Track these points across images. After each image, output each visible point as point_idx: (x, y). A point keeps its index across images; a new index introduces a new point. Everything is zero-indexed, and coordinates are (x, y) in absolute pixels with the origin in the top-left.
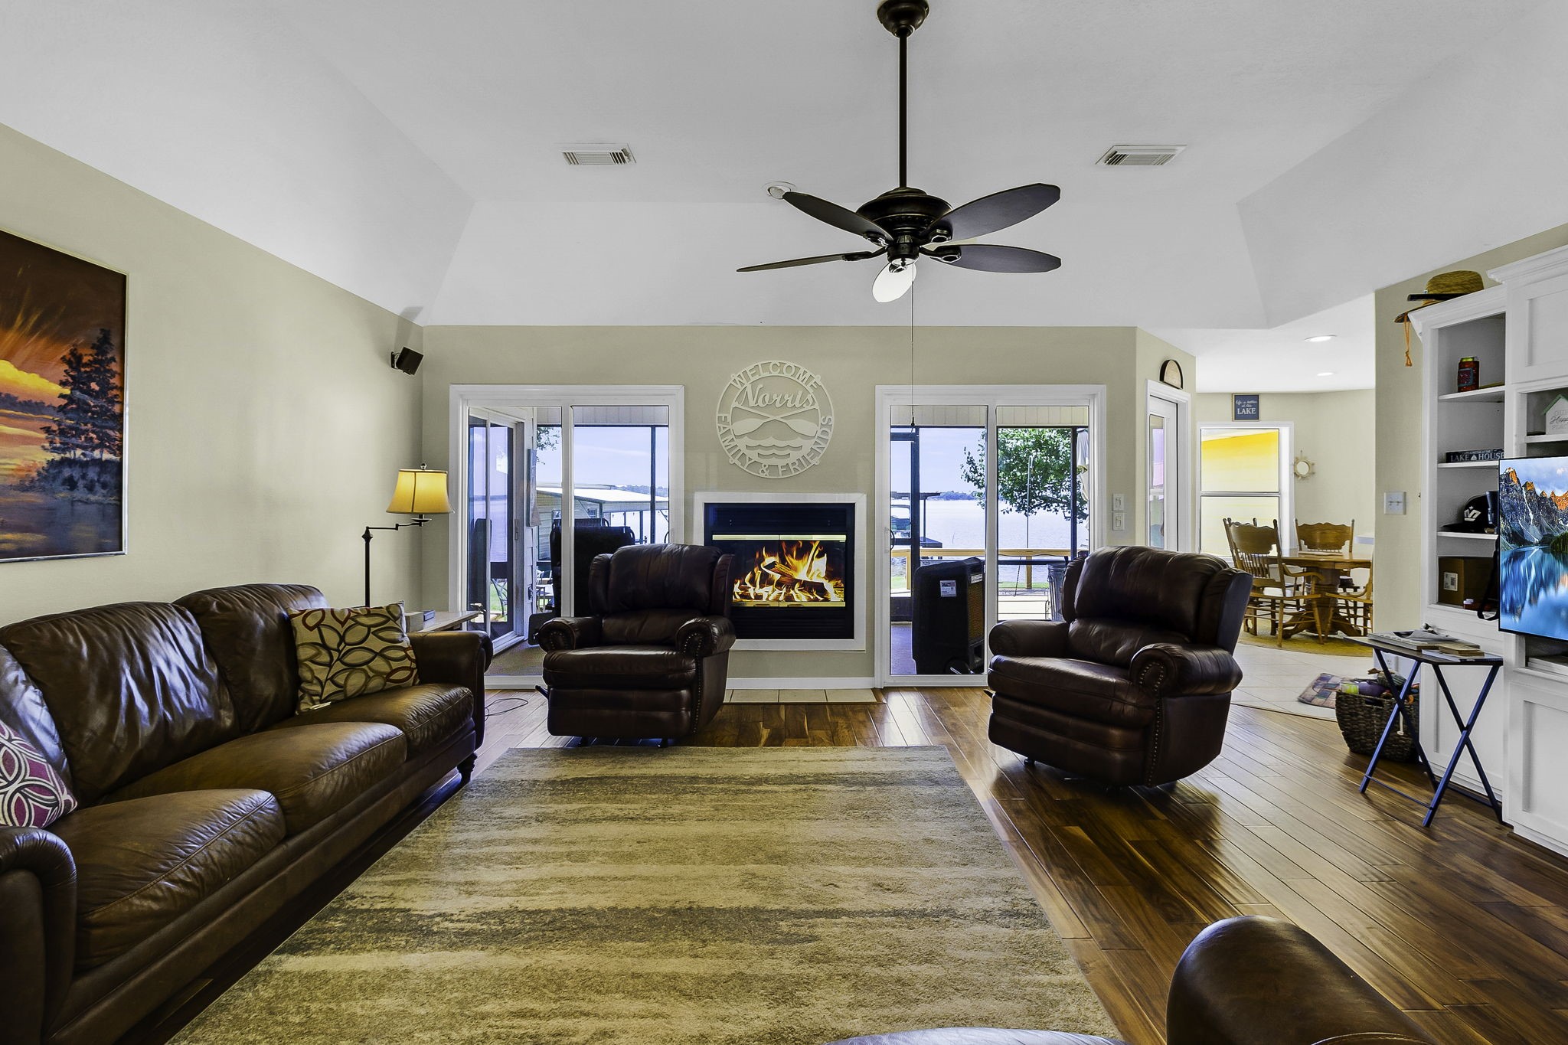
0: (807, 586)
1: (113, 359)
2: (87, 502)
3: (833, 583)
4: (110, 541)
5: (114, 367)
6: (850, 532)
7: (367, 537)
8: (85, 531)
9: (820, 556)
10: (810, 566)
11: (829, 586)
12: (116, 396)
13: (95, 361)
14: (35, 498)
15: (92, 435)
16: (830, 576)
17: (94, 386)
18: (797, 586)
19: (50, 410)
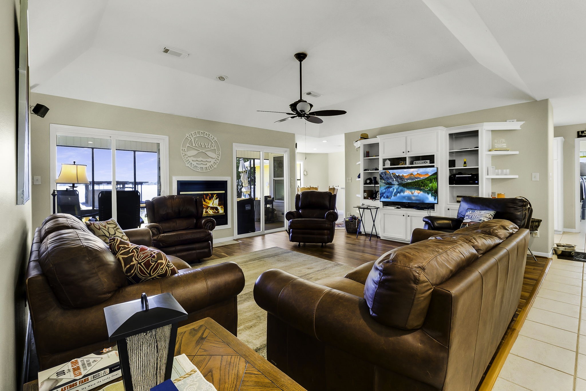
0: (212, 208)
6: (226, 189)
9: (216, 199)
10: (213, 202)
11: (219, 208)
16: (219, 205)
18: (209, 208)
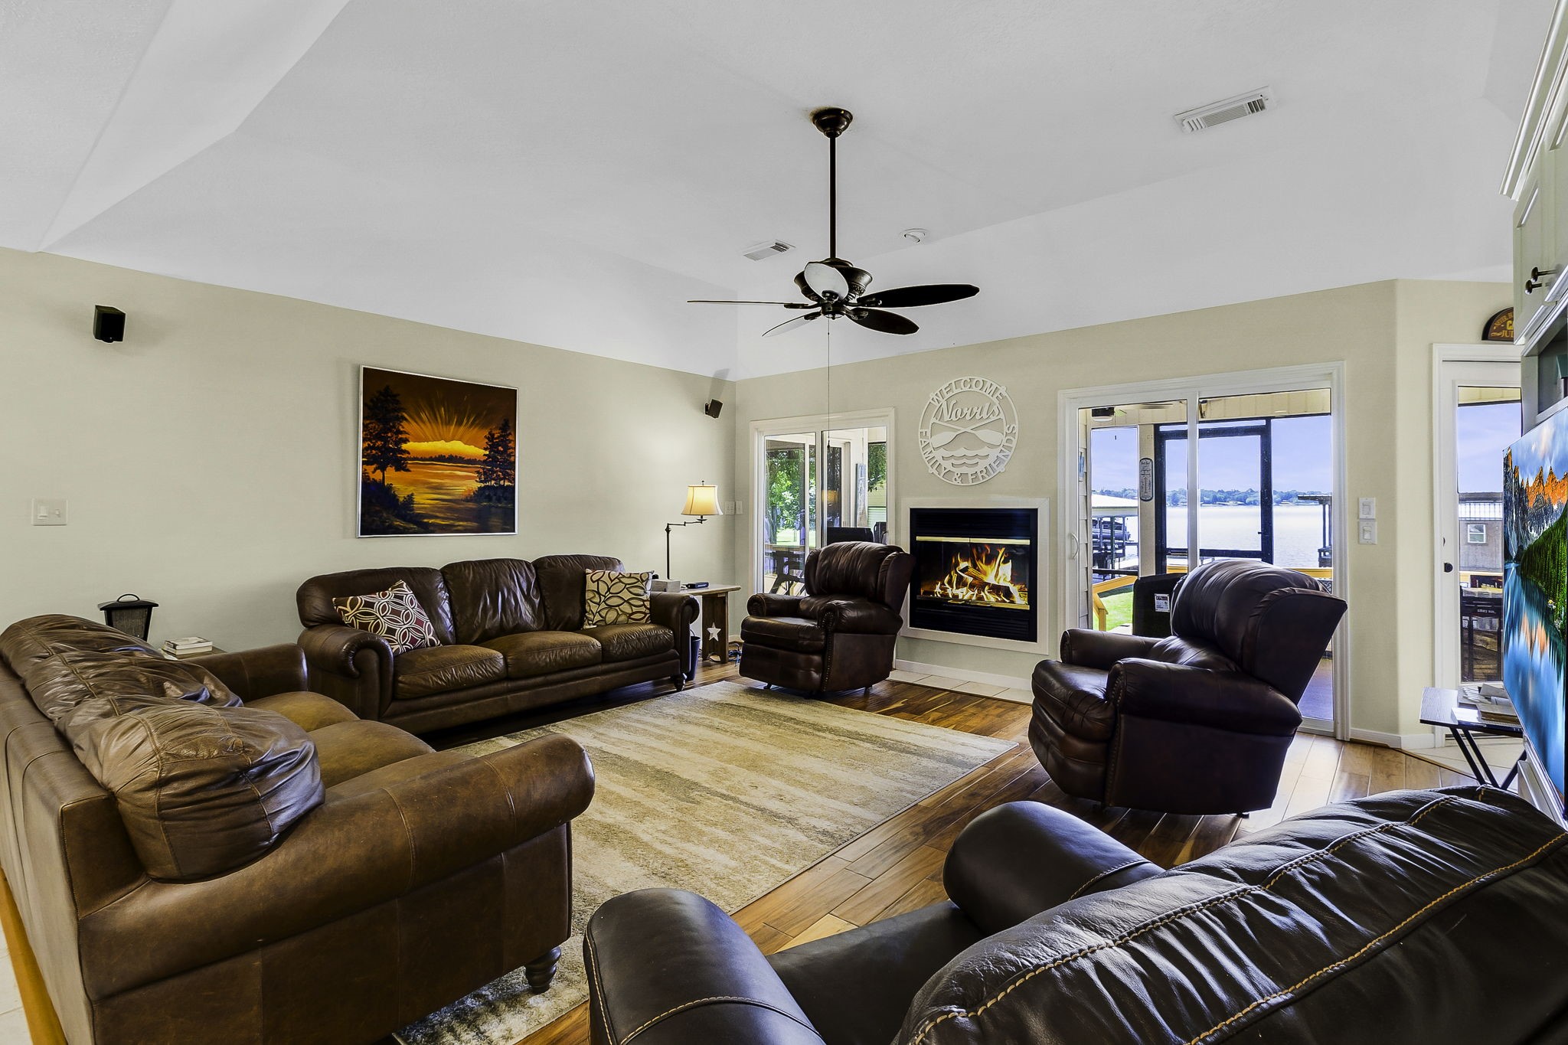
0: (996, 589)
1: (510, 434)
2: (497, 507)
3: (1018, 587)
4: (508, 525)
5: (510, 437)
6: (1033, 535)
7: (668, 530)
8: (495, 521)
9: (1005, 562)
10: (998, 571)
11: (1014, 589)
12: (512, 452)
13: (501, 436)
14: (471, 505)
15: (499, 473)
16: (1013, 581)
17: (500, 448)
18: (987, 588)
19: (479, 462)
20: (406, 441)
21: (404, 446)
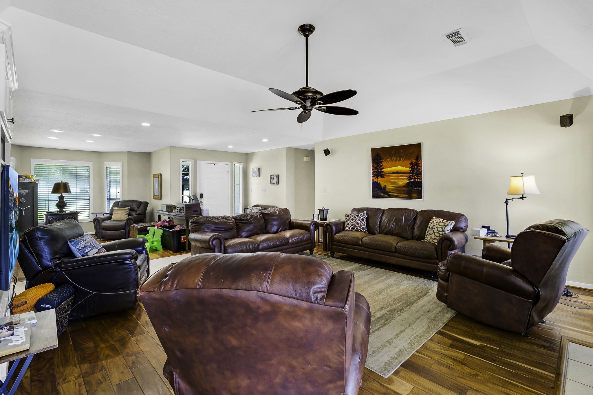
1: (419, 161)
2: (415, 189)
4: (419, 196)
7: (507, 203)
12: (420, 168)
13: (416, 162)
14: (405, 189)
15: (415, 176)
17: (416, 167)
19: (407, 173)
20: (383, 168)
21: (383, 170)
